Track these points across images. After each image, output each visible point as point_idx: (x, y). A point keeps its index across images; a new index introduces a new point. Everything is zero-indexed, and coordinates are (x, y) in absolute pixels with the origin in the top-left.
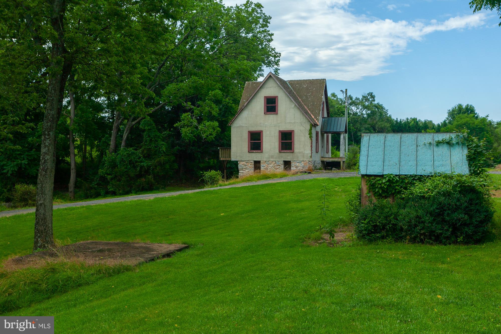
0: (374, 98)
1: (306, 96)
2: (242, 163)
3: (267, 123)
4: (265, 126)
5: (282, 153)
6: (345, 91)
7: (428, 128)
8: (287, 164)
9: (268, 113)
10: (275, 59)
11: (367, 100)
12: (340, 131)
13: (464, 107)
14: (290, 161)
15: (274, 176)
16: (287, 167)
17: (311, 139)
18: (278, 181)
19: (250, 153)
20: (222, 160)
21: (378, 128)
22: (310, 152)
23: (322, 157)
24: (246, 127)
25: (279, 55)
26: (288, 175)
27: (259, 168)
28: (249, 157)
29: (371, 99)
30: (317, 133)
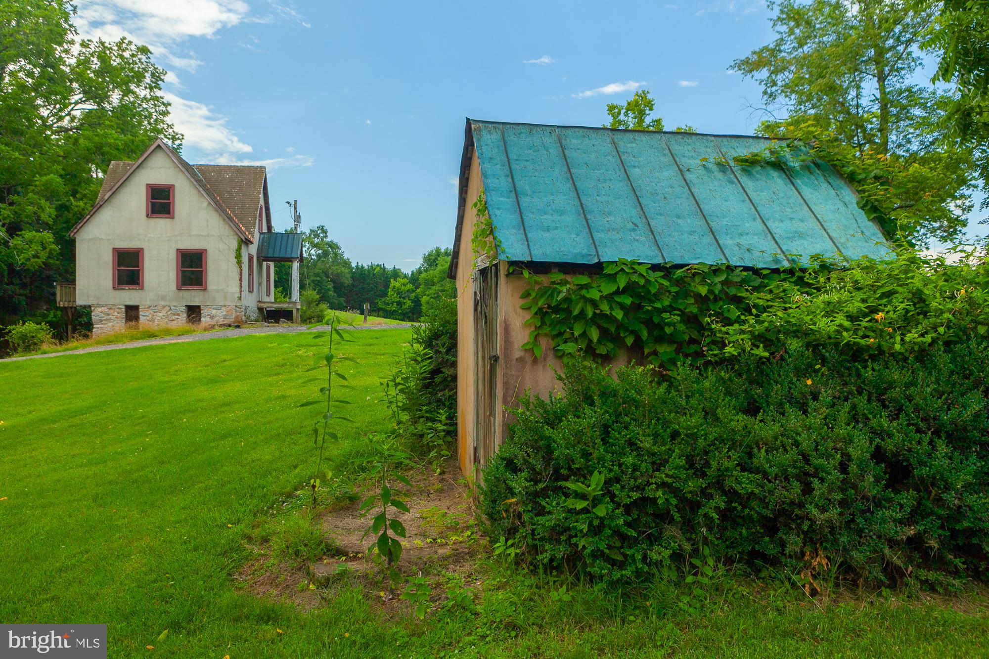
0: (326, 233)
1: (230, 193)
2: (100, 310)
3: (152, 236)
4: (149, 240)
5: (184, 292)
6: (293, 203)
7: (399, 276)
8: (194, 312)
9: (155, 215)
10: (173, 142)
11: (317, 236)
12: (293, 256)
13: (443, 250)
14: (199, 307)
15: (167, 332)
16: (193, 318)
17: (241, 267)
18: (173, 341)
19: (117, 292)
20: (62, 306)
21: (332, 274)
22: (238, 290)
23: (260, 302)
24: (109, 240)
25: (181, 137)
26: (194, 331)
27: (137, 318)
28: (115, 297)
29: (321, 235)
30: (251, 258)
